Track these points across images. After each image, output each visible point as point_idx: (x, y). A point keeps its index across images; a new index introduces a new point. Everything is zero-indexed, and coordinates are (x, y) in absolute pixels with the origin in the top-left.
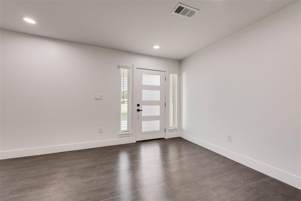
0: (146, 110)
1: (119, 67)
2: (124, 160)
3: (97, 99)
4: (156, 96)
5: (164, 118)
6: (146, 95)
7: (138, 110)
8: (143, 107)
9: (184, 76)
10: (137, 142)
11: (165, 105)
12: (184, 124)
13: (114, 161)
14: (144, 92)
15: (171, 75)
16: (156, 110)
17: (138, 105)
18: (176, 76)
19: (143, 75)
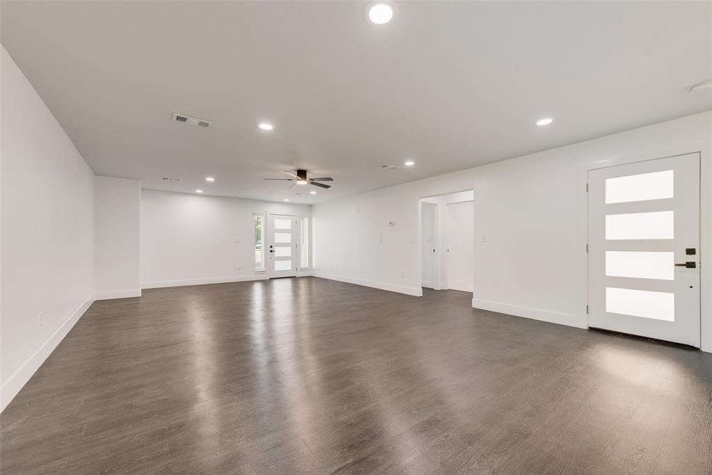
0: (279, 252)
3: (236, 242)
4: (287, 238)
5: (295, 258)
6: (279, 238)
7: (271, 251)
8: (276, 249)
9: (314, 219)
10: (270, 279)
11: (296, 246)
12: (315, 264)
14: (276, 235)
15: (302, 219)
16: (287, 251)
17: (271, 247)
18: (307, 219)
19: (276, 220)
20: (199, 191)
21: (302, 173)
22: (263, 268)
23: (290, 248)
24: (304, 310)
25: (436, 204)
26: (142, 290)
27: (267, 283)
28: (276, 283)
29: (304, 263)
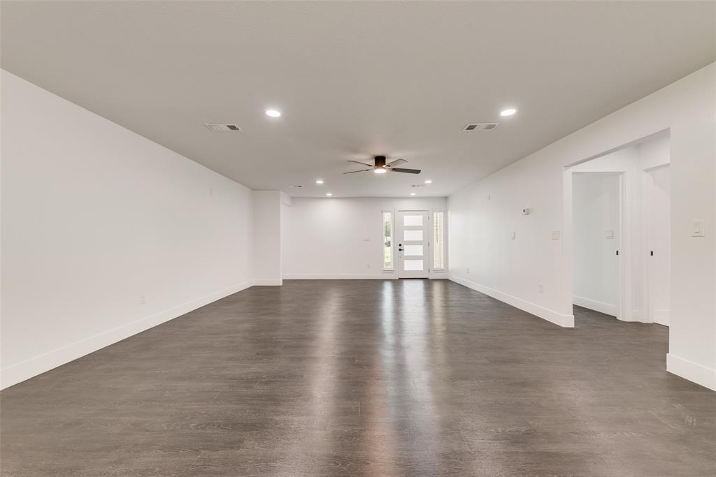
0: (408, 250)
1: (382, 212)
2: (388, 290)
3: (365, 240)
4: (418, 236)
5: (428, 257)
6: (408, 235)
7: (400, 250)
8: (405, 247)
9: (449, 213)
10: (400, 279)
11: (428, 244)
12: (452, 265)
13: (381, 288)
14: (406, 232)
15: (435, 214)
16: (419, 250)
17: (400, 245)
18: (442, 214)
19: (405, 217)
20: (329, 195)
21: (380, 160)
22: (390, 267)
23: (422, 246)
24: (439, 319)
25: (622, 173)
26: (284, 280)
27: (397, 283)
28: (406, 283)
29: (438, 264)
